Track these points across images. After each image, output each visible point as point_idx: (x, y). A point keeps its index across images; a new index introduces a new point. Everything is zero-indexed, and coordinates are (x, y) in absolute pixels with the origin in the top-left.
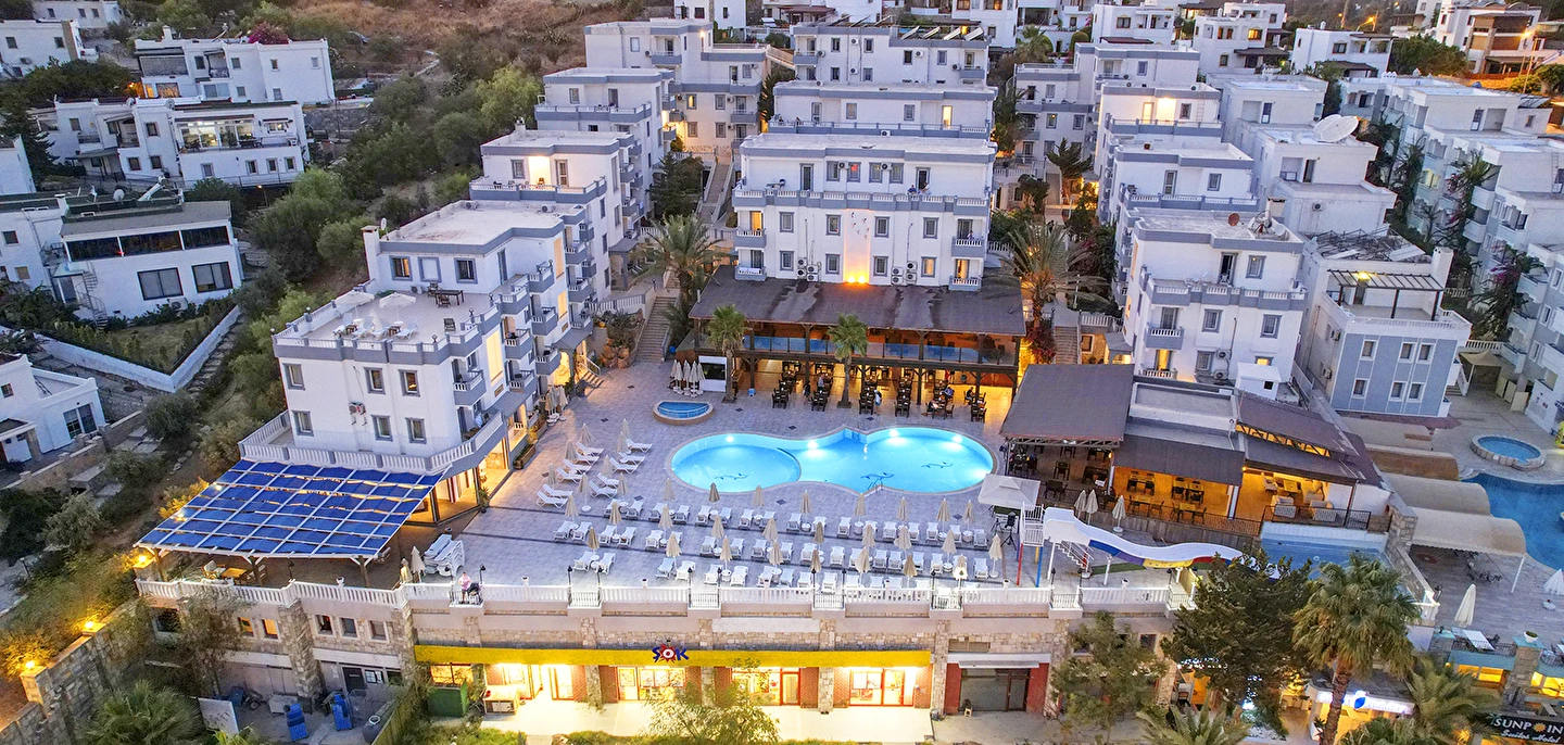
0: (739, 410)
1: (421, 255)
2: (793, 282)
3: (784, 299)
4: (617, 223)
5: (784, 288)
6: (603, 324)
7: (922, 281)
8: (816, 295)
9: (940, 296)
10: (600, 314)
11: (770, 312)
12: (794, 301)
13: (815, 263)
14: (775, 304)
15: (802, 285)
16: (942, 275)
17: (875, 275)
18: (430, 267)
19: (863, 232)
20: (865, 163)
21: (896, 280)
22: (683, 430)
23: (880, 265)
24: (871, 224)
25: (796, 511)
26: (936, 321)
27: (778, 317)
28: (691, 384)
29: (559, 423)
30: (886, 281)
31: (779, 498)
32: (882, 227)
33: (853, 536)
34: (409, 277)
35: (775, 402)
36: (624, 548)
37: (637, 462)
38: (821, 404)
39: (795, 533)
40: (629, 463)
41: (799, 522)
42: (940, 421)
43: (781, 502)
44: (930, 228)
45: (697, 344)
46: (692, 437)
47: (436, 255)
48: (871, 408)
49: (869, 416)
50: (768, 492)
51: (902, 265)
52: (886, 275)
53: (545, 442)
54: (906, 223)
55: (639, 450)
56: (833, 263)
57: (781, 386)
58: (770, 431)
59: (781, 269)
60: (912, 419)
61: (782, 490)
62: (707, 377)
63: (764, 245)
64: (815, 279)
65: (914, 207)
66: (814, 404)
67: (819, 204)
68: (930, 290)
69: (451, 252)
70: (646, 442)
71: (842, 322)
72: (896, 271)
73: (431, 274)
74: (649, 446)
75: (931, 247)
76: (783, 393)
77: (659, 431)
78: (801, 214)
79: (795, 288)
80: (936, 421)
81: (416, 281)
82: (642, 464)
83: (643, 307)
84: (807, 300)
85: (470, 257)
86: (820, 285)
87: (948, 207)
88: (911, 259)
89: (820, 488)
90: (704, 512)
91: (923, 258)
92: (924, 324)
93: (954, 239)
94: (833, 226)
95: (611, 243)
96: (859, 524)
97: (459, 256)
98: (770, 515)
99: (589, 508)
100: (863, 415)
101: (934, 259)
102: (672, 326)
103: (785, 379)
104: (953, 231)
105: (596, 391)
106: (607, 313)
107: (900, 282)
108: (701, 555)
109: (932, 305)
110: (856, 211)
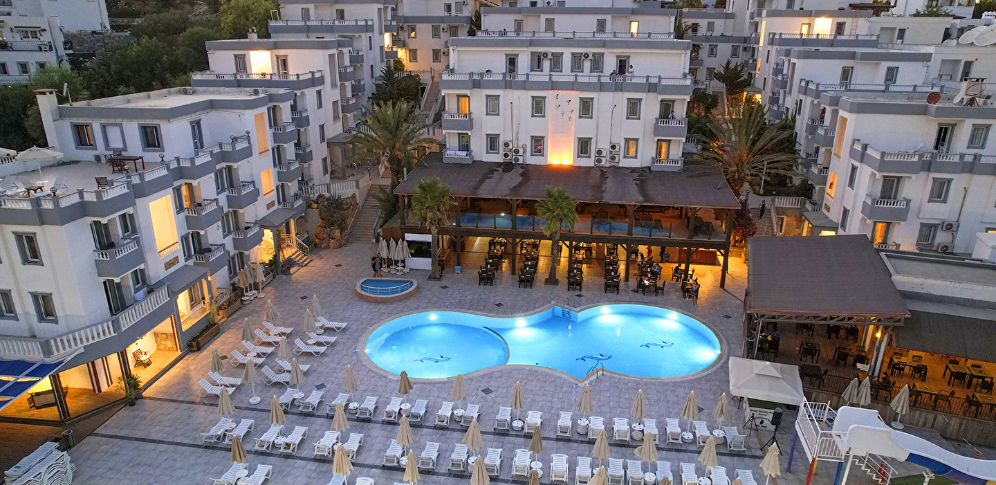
0: (444, 287)
1: (104, 121)
2: (499, 164)
3: (490, 178)
4: (336, 118)
5: (490, 169)
6: (315, 206)
7: (625, 163)
8: (522, 175)
9: (643, 175)
10: (314, 196)
11: (477, 188)
12: (501, 178)
13: (520, 145)
14: (481, 182)
15: (508, 167)
16: (644, 156)
17: (579, 156)
18: (114, 133)
19: (568, 114)
20: (567, 53)
21: (599, 161)
22: (383, 308)
23: (584, 146)
24: (576, 105)
25: (504, 404)
26: (645, 195)
27: (484, 192)
28: (397, 262)
29: (256, 300)
30: (589, 162)
31: (484, 385)
32: (586, 108)
33: (576, 437)
34: (92, 146)
35: (481, 279)
36: (288, 456)
37: (328, 343)
38: (528, 281)
39: (505, 434)
40: (319, 344)
41: (509, 419)
42: (653, 298)
43: (487, 391)
44: (634, 109)
45: (403, 222)
46: (392, 315)
47: (119, 121)
48: (579, 284)
49: (577, 293)
50: (472, 379)
51: (605, 146)
52: (589, 157)
53: (234, 320)
54: (609, 104)
55: (332, 329)
56: (538, 144)
57: (487, 264)
58: (476, 309)
59: (488, 153)
60: (622, 295)
61: (489, 375)
62: (413, 255)
63: (471, 128)
64: (521, 161)
65: (619, 88)
66: (521, 281)
67: (525, 86)
68: (633, 170)
69: (135, 118)
70: (342, 321)
71: (550, 195)
72: (599, 152)
73: (116, 143)
74: (343, 325)
75: (635, 128)
76: (490, 270)
77: (359, 308)
78: (508, 97)
79: (501, 169)
80: (647, 298)
81: (101, 149)
82: (333, 345)
83: (357, 192)
84: (513, 178)
85: (156, 122)
86: (525, 167)
87: (651, 88)
88: (615, 141)
89: (531, 373)
90: (394, 406)
91: (627, 140)
92: (633, 198)
93: (656, 119)
94: (538, 107)
95: (330, 134)
96: (583, 422)
97: (143, 122)
98: (473, 411)
99: (258, 399)
100: (571, 292)
101: (637, 140)
102: (383, 209)
103: (491, 257)
104: (656, 112)
105: (303, 270)
106: (320, 196)
107: (603, 163)
108: (384, 467)
109: (638, 182)
110: (560, 92)
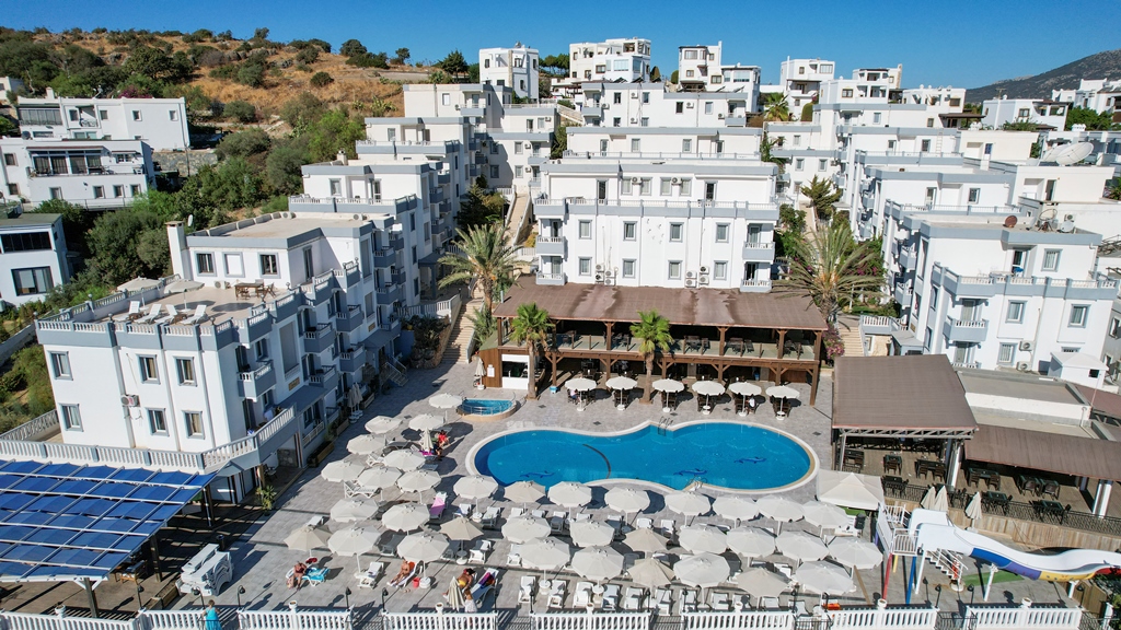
0: (542, 407)
2: (591, 286)
3: (584, 300)
5: (584, 292)
6: (410, 327)
7: (714, 284)
8: (615, 297)
9: (732, 298)
10: (408, 318)
11: (572, 310)
12: (595, 301)
13: (612, 268)
14: (576, 304)
15: (599, 286)
16: (734, 279)
17: (670, 278)
19: (659, 236)
20: (656, 178)
21: (689, 282)
22: (486, 426)
23: (674, 267)
24: (667, 230)
26: (735, 316)
27: (579, 315)
30: (680, 284)
32: (676, 232)
34: (213, 273)
44: (722, 233)
45: (500, 343)
46: (494, 433)
49: (672, 412)
51: (696, 270)
52: (680, 278)
54: (699, 229)
56: (629, 267)
58: (575, 428)
59: (580, 274)
60: (715, 414)
63: (564, 252)
64: (613, 284)
65: (707, 214)
68: (723, 292)
69: (255, 246)
72: (689, 274)
73: (235, 270)
75: (723, 251)
78: (599, 221)
79: (593, 292)
81: (220, 276)
83: (450, 313)
84: (607, 300)
85: (274, 251)
86: (618, 288)
87: (736, 213)
88: (704, 264)
91: (716, 263)
92: (724, 319)
93: (743, 242)
94: (629, 232)
95: (420, 256)
97: (262, 251)
101: (725, 262)
104: (744, 235)
105: (401, 390)
106: (415, 317)
107: (693, 285)
109: (728, 304)
110: (650, 218)
